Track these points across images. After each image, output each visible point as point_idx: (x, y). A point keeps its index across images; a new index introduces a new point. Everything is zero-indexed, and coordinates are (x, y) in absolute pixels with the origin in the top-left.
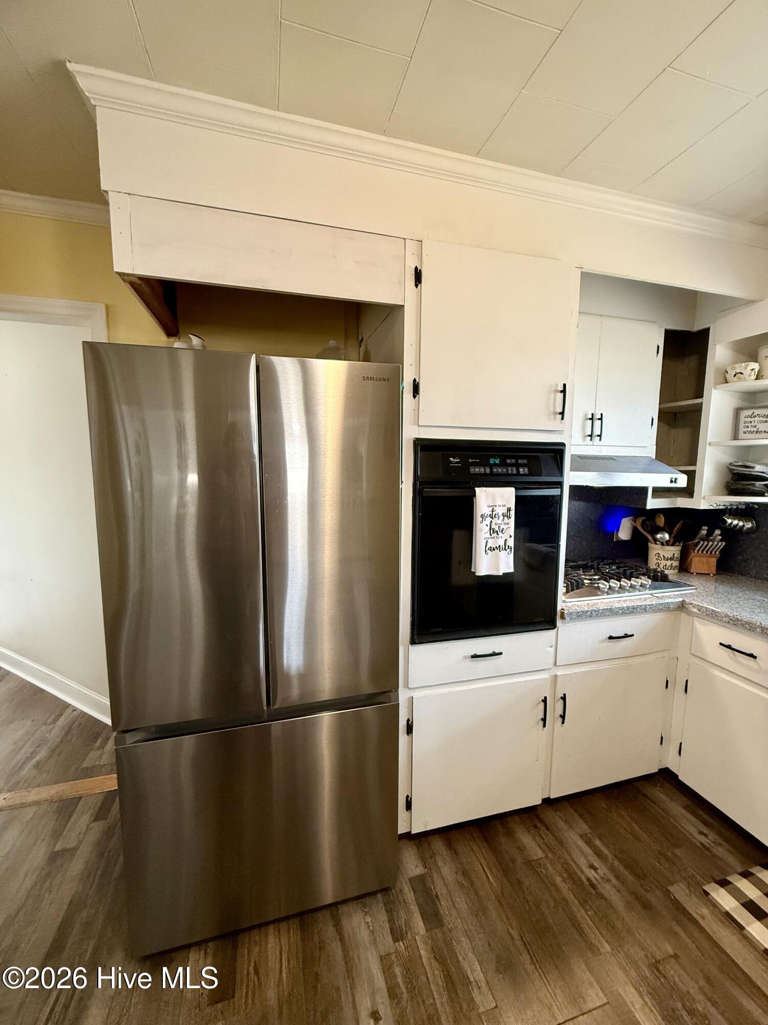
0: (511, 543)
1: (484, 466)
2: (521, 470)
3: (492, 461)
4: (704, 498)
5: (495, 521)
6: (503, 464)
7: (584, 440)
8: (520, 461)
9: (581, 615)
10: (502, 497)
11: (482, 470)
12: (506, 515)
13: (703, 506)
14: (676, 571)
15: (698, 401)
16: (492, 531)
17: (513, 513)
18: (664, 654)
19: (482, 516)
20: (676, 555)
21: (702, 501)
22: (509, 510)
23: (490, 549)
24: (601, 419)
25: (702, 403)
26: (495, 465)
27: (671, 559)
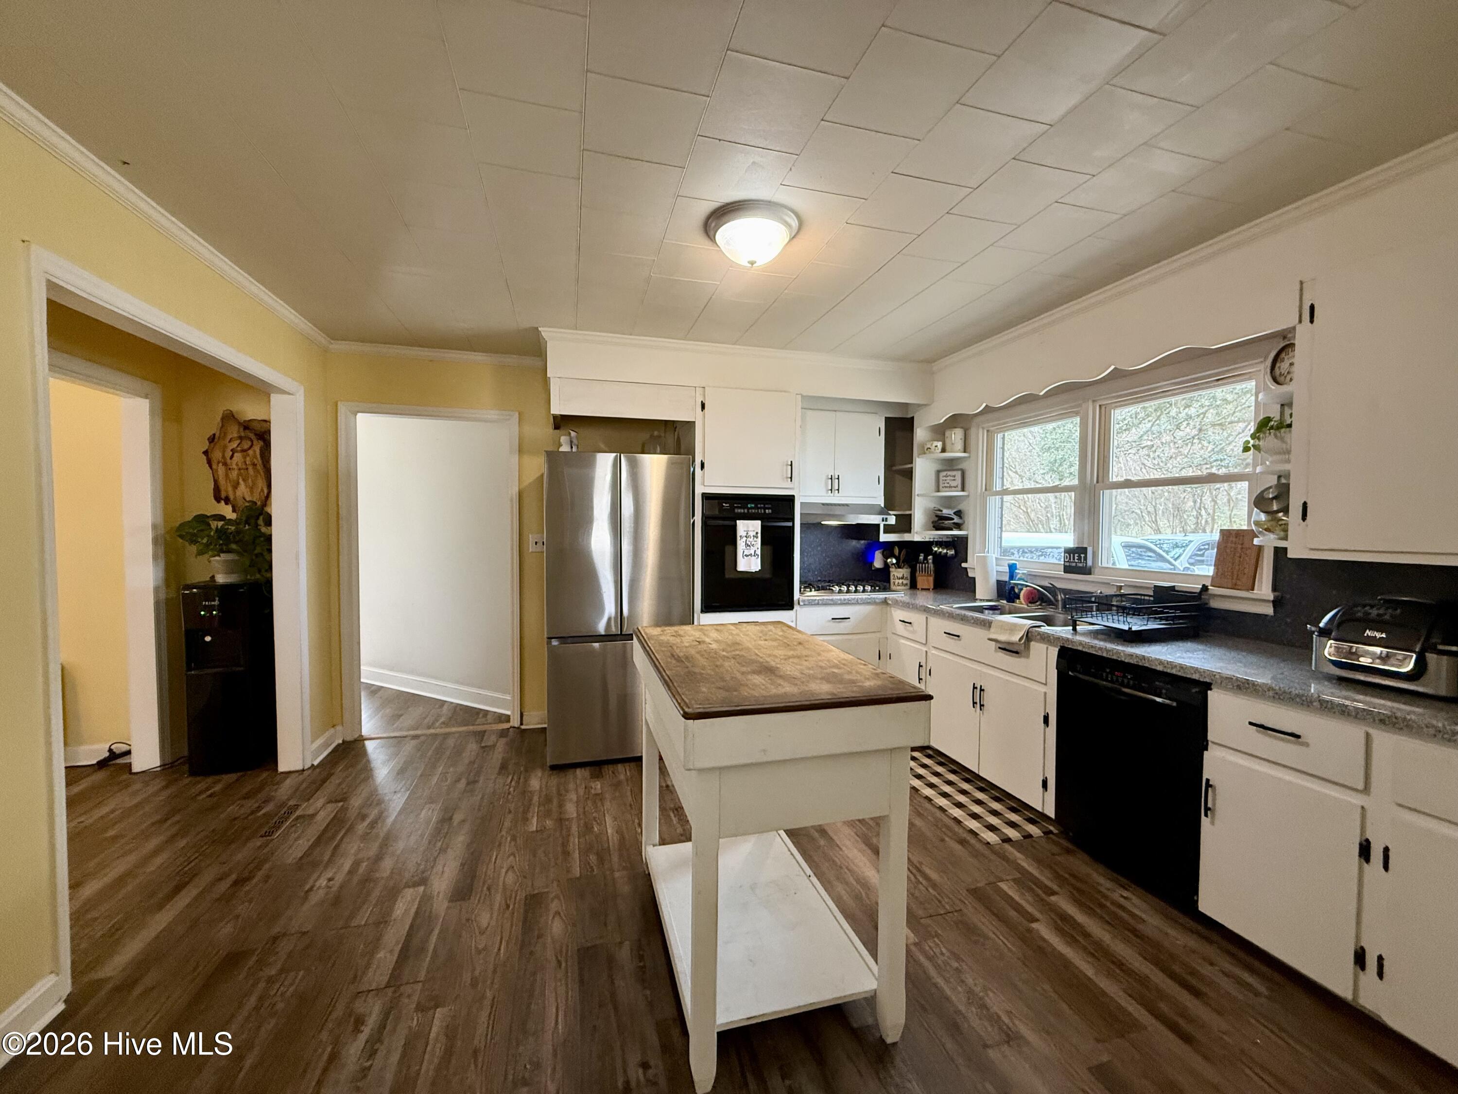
0: (759, 552)
1: (744, 509)
2: (767, 511)
3: (749, 506)
4: (917, 533)
5: (748, 539)
6: (756, 508)
7: (827, 493)
8: (766, 506)
9: (811, 603)
10: (753, 526)
11: (742, 511)
12: (756, 537)
13: (917, 538)
14: (908, 587)
15: (909, 466)
16: (747, 545)
17: (759, 535)
18: (878, 635)
19: (741, 536)
20: (905, 576)
21: (916, 535)
22: (757, 533)
23: (746, 555)
24: (838, 479)
25: (912, 468)
26: (752, 508)
27: (902, 578)
